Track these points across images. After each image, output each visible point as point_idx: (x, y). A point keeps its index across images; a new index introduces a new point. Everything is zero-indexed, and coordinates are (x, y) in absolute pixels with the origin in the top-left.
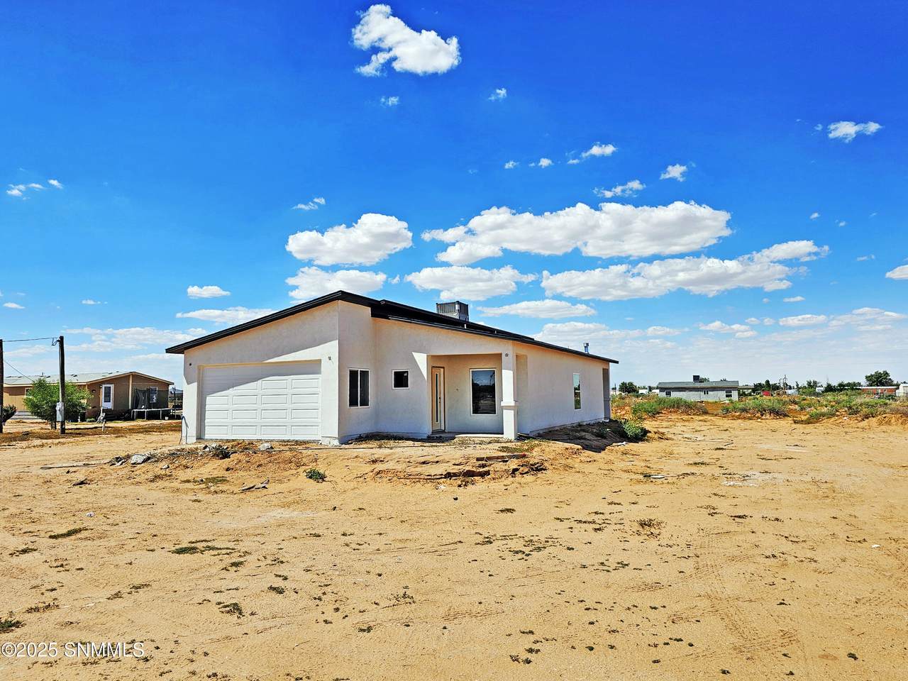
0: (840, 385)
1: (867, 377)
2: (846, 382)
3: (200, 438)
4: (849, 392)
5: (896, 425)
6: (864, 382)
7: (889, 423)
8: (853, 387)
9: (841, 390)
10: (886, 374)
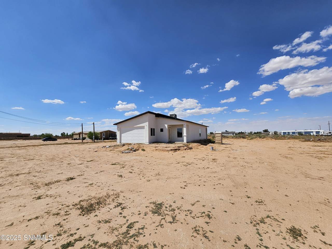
1: (263, 131)
2: (258, 132)
3: (120, 143)
5: (270, 140)
6: (262, 131)
10: (267, 130)
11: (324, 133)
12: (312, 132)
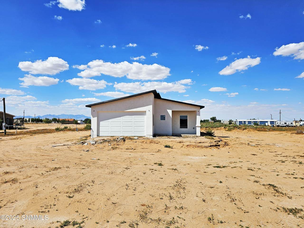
0: (204, 120)
1: (211, 118)
2: (205, 120)
3: (98, 136)
4: (207, 122)
5: (252, 131)
6: (210, 119)
7: (250, 131)
8: (207, 121)
9: (205, 122)
10: (215, 117)
11: (280, 123)
12: (267, 122)
